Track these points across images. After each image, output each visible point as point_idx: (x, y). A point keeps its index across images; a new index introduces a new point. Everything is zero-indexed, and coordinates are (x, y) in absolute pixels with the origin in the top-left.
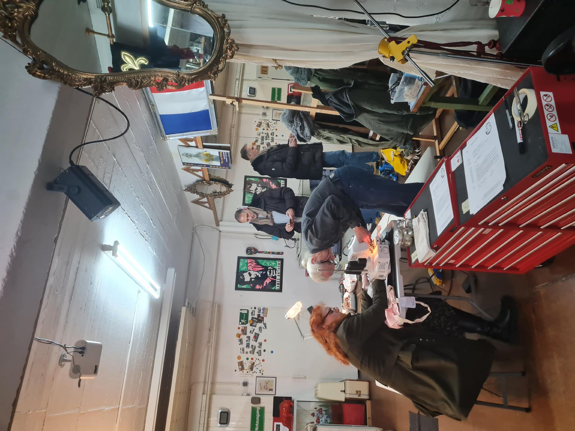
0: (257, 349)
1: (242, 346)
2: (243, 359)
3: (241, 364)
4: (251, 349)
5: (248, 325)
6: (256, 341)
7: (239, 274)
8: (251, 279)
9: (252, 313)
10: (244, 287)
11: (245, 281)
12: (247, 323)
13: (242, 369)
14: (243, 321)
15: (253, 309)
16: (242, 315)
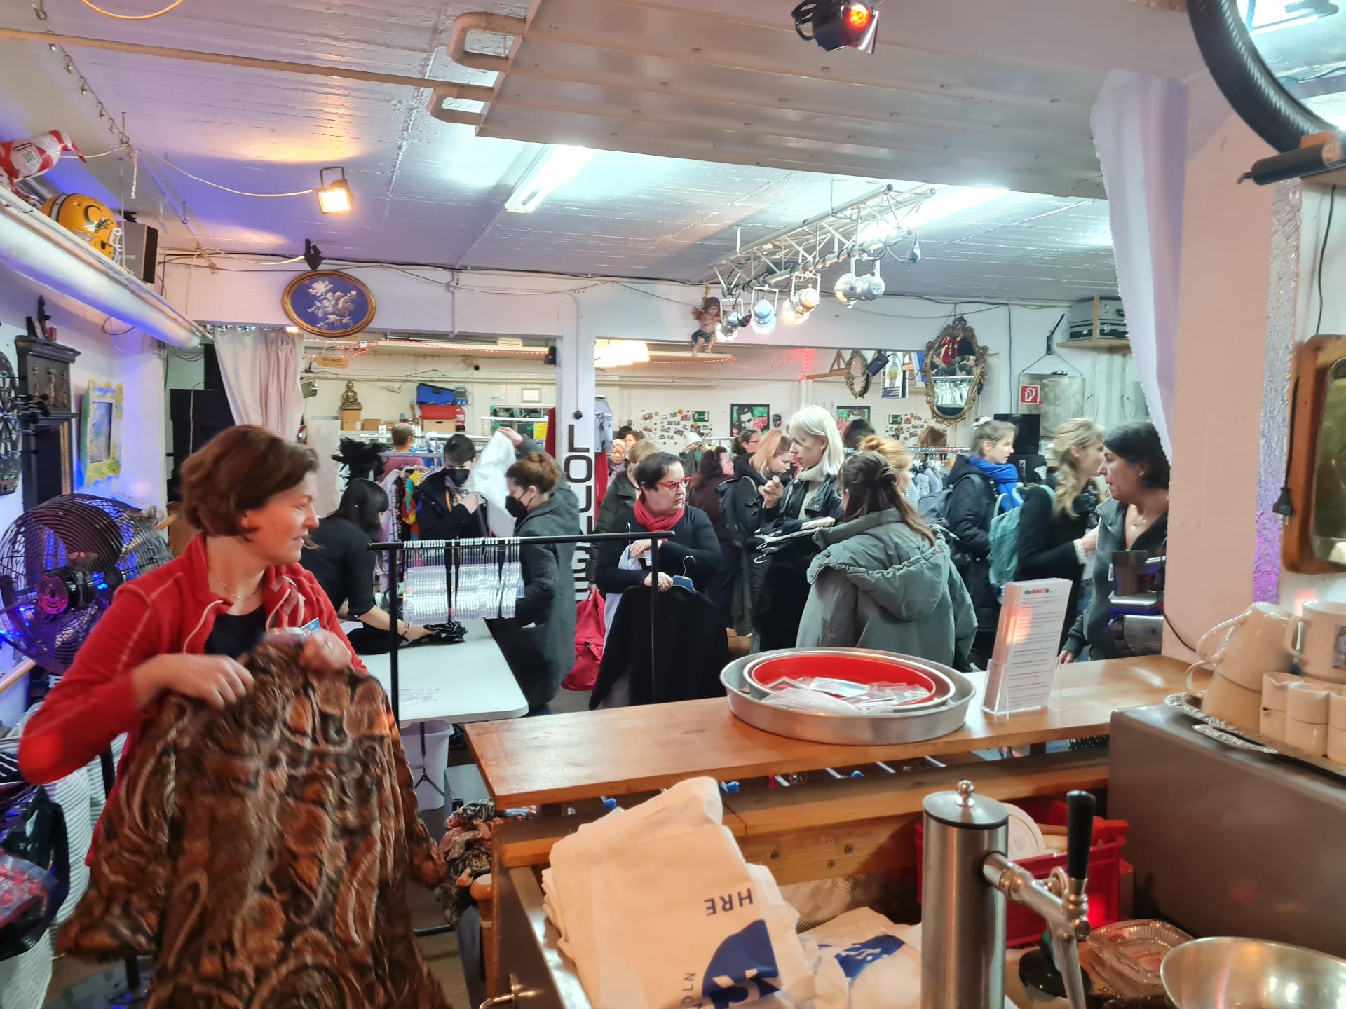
0: (666, 434)
1: (669, 416)
2: (656, 419)
3: (650, 417)
4: (666, 427)
5: (692, 422)
6: (675, 433)
7: (750, 408)
8: (744, 422)
9: (705, 426)
10: (735, 415)
11: (742, 416)
12: (695, 420)
13: (646, 419)
14: (696, 416)
15: (710, 427)
16: (701, 414)
